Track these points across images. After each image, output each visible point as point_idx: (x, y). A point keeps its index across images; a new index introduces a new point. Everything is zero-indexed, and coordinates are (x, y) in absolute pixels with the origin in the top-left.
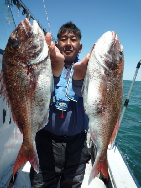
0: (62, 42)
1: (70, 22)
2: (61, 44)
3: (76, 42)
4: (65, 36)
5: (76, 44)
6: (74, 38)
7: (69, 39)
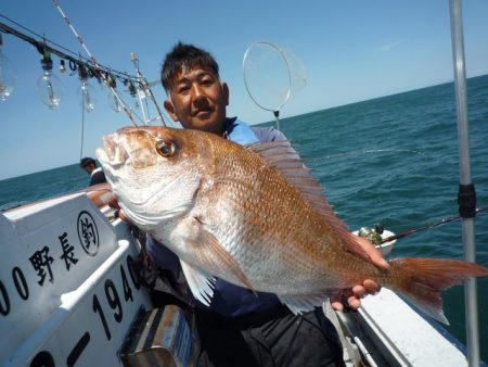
0: (181, 96)
1: (180, 44)
2: (180, 100)
3: (213, 86)
4: (184, 80)
5: (216, 89)
6: (205, 78)
7: (195, 85)
